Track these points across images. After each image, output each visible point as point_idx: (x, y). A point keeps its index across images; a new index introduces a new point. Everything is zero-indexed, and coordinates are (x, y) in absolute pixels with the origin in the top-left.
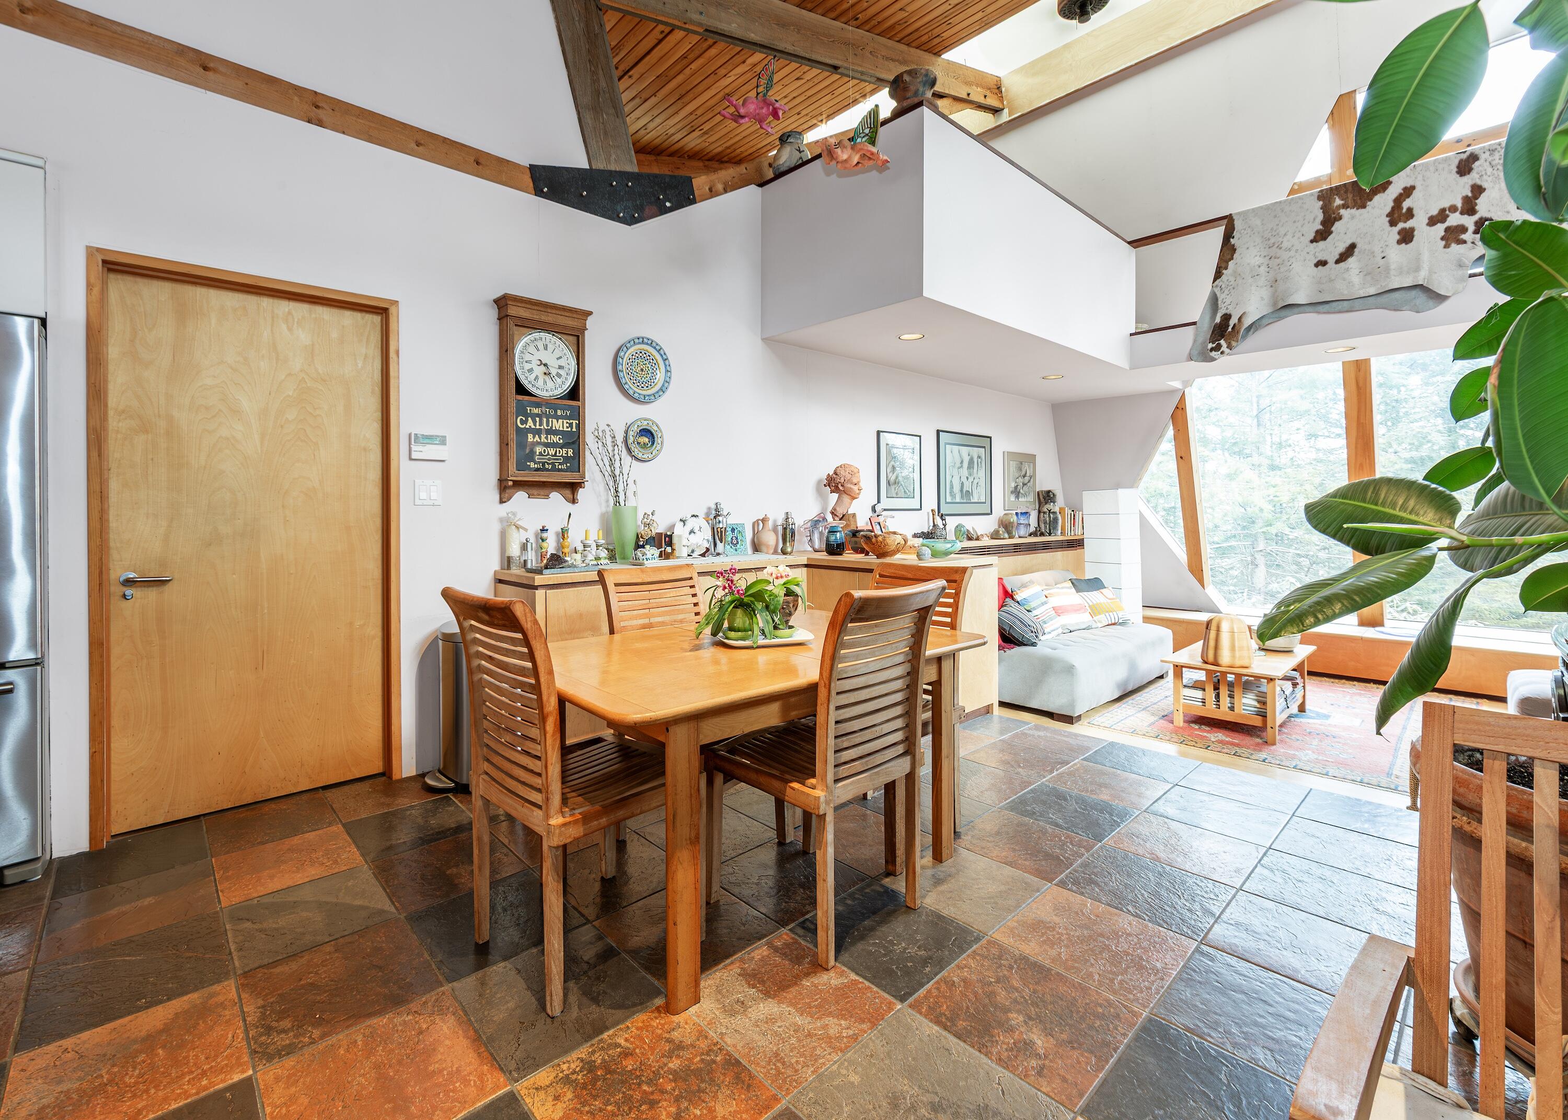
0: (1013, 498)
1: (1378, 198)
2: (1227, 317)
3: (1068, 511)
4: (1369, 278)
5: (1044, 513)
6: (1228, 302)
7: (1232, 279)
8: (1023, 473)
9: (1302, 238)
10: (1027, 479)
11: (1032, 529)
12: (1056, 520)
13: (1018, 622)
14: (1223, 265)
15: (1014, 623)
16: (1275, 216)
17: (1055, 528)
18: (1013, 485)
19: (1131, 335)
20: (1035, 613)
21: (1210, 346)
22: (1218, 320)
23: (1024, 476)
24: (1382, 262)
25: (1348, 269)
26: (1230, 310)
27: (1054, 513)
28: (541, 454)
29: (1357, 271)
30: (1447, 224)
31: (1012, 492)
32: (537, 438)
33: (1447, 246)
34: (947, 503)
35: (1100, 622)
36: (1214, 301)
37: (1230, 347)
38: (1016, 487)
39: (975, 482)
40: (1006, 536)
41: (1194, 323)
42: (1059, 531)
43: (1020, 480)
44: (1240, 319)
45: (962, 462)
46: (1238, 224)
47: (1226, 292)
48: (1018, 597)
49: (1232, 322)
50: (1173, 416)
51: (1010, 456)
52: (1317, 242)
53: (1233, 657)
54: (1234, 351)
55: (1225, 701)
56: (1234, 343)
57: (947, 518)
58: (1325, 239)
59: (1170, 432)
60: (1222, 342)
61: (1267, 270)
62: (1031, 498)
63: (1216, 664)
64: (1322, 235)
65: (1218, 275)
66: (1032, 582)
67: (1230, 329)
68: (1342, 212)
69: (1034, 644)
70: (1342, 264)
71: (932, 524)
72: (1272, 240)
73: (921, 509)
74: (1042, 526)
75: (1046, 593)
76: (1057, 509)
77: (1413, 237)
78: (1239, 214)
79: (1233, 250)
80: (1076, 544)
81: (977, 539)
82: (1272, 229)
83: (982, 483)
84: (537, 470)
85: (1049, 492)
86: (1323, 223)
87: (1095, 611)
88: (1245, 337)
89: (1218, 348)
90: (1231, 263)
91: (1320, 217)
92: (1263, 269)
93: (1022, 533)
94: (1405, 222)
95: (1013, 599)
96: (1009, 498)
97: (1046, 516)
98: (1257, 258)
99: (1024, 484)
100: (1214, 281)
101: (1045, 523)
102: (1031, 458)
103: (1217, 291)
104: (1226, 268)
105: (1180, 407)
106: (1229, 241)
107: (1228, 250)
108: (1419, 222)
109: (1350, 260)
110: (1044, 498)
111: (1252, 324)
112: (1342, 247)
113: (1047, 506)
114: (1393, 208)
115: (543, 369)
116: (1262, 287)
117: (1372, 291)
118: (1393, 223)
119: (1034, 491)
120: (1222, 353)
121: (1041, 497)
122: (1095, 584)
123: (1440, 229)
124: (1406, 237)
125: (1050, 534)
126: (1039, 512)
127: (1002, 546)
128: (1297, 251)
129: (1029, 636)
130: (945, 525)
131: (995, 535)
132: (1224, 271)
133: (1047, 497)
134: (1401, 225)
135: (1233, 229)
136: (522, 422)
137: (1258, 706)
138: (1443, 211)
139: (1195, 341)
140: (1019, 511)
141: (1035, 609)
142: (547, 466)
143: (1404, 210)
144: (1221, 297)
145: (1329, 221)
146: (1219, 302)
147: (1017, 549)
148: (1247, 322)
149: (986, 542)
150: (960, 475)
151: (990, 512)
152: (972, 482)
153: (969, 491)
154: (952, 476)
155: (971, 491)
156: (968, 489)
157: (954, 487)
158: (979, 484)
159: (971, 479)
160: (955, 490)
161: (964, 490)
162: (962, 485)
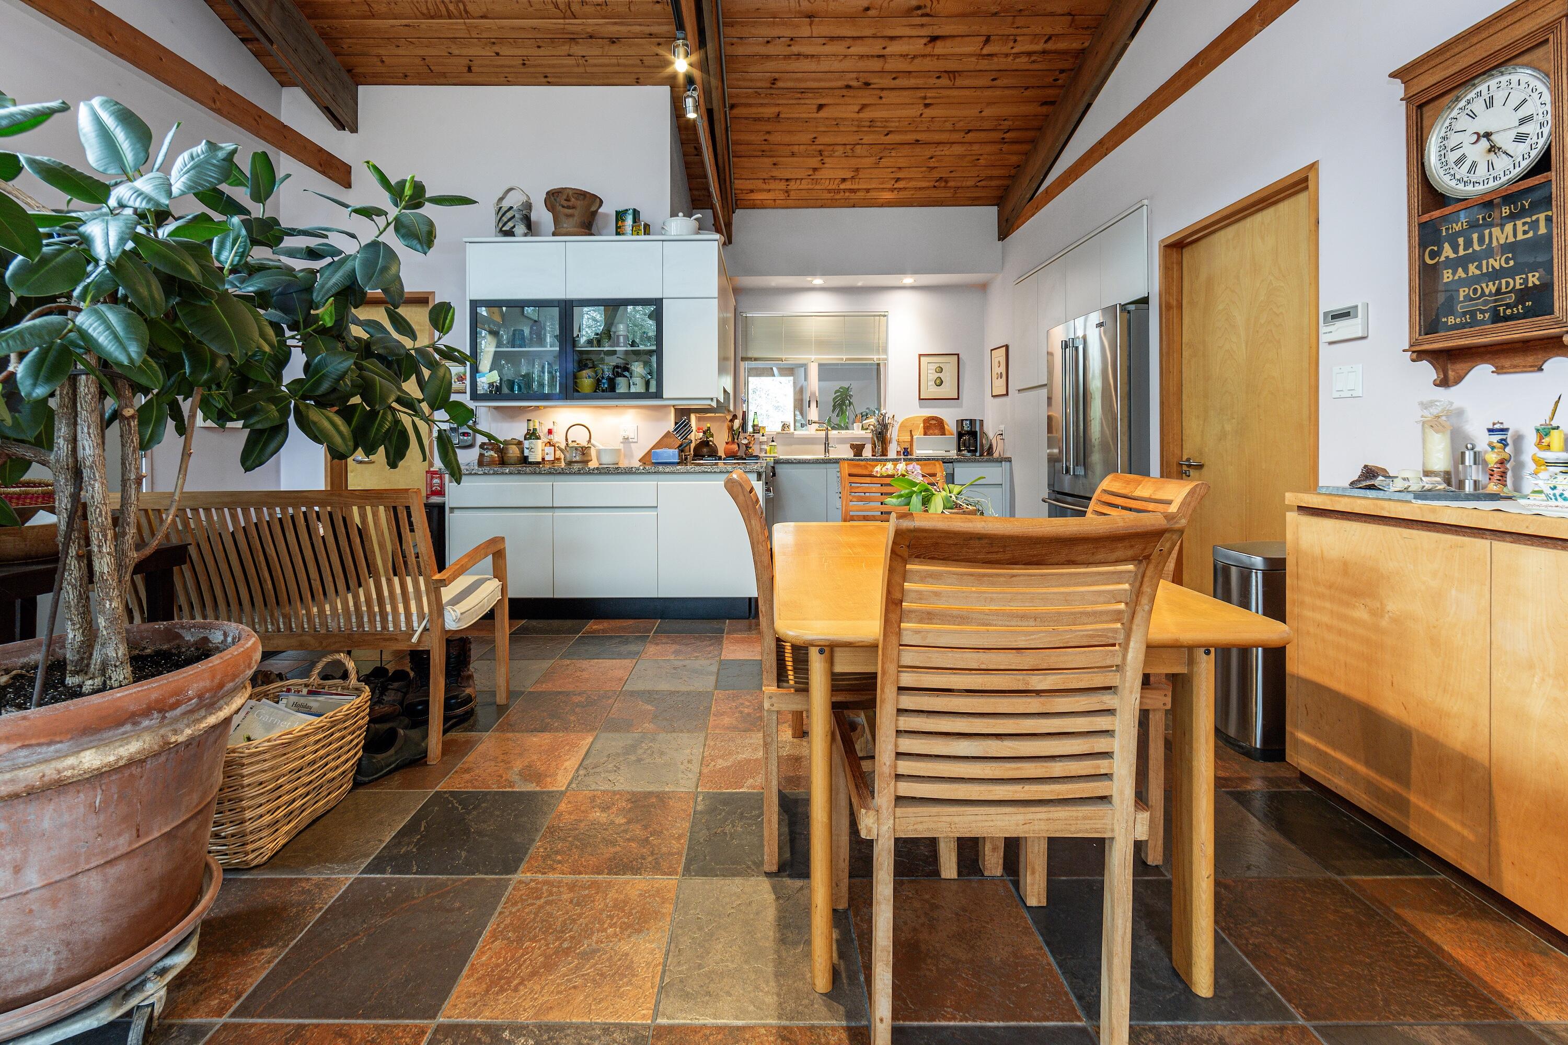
28: (1468, 298)
32: (1460, 273)
84: (1463, 326)
115: (1484, 143)
136: (1433, 255)
142: (1480, 316)
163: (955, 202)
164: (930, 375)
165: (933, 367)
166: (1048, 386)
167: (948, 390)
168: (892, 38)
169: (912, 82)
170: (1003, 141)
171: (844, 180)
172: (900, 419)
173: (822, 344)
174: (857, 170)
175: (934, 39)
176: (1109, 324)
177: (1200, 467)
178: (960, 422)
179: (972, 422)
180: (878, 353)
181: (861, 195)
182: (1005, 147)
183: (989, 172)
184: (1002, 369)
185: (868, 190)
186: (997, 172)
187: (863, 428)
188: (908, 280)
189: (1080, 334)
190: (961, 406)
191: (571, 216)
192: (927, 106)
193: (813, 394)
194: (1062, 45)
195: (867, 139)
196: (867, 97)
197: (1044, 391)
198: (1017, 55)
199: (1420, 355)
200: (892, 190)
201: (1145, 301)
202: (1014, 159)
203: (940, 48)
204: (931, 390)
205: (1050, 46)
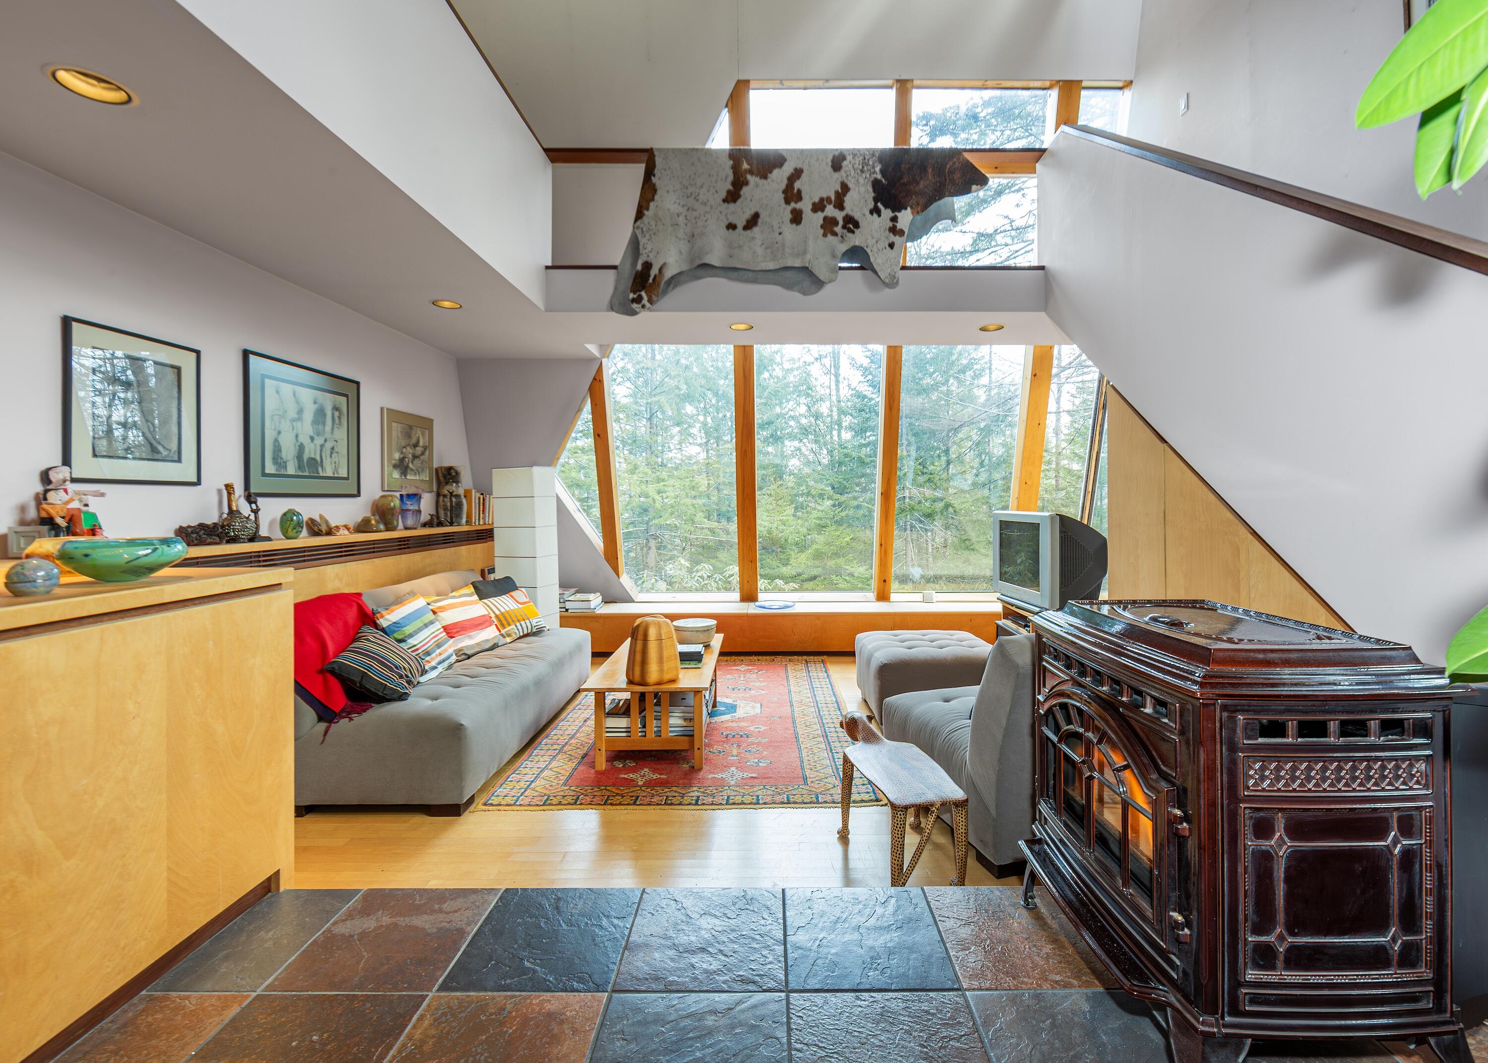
0: (396, 475)
1: (776, 172)
2: (648, 266)
3: (475, 495)
4: (769, 251)
5: (445, 496)
6: (649, 249)
7: (653, 223)
8: (414, 441)
9: (716, 195)
10: (419, 450)
11: (425, 517)
12: (459, 505)
13: (376, 665)
14: (644, 204)
15: (370, 668)
16: (693, 164)
17: (459, 516)
18: (397, 456)
19: (547, 268)
20: (412, 641)
21: (631, 296)
22: (639, 267)
23: (416, 445)
24: (779, 238)
25: (753, 238)
26: (652, 258)
27: (458, 496)
29: (760, 242)
30: (825, 214)
31: (395, 466)
33: (825, 235)
34: (264, 474)
35: (509, 635)
36: (635, 245)
37: (650, 301)
38: (402, 460)
39: (329, 445)
40: (382, 527)
41: (614, 267)
42: (464, 520)
43: (409, 451)
44: (660, 270)
45: (300, 411)
46: (658, 160)
47: (647, 237)
48: (383, 623)
49: (654, 271)
50: (591, 389)
51: (391, 416)
52: (728, 202)
53: (661, 671)
54: (655, 306)
55: (652, 725)
56: (654, 298)
57: (260, 501)
58: (735, 201)
59: (588, 407)
60: (643, 294)
61: (685, 221)
62: (425, 476)
63: (643, 683)
64: (733, 196)
65: (639, 215)
66: (412, 594)
67: (651, 281)
68: (749, 177)
69: (403, 697)
70: (748, 232)
71: (226, 510)
72: (690, 190)
73: (198, 483)
74: (442, 513)
75: (433, 606)
76: (461, 492)
77: (801, 219)
78: (660, 150)
79: (655, 191)
80: (486, 535)
81: (329, 533)
82: (690, 177)
83: (342, 448)
85: (450, 469)
86: (734, 184)
87: (503, 621)
88: (665, 292)
89: (638, 300)
90: (652, 205)
91: (731, 177)
92: (681, 220)
93: (410, 522)
94: (796, 203)
95: (376, 626)
96: (390, 475)
97: (447, 500)
98: (676, 205)
99: (415, 457)
100: (636, 221)
101: (445, 509)
102: (427, 424)
103: (638, 232)
104: (647, 209)
105: (597, 378)
106: (650, 179)
107: (648, 191)
108: (805, 206)
109: (756, 229)
110: (444, 477)
111: (673, 278)
112: (748, 215)
113: (448, 487)
114: (787, 186)
116: (680, 239)
117: (771, 266)
118: (787, 201)
119: (431, 469)
120: (643, 306)
121: (440, 475)
122: (506, 586)
123: (820, 216)
124: (797, 218)
125: (451, 524)
126: (438, 495)
127: (374, 542)
128: (711, 207)
129: (394, 683)
130: (256, 512)
131: (363, 526)
132: (645, 212)
133: (448, 475)
134: (793, 205)
135: (654, 166)
137: (684, 723)
138: (822, 200)
139: (616, 288)
140: (404, 493)
141: (411, 636)
143: (795, 191)
144: (643, 241)
145: (739, 183)
146: (641, 247)
147: (404, 545)
148: (668, 274)
149: (344, 537)
150: (295, 431)
151: (355, 492)
152: (322, 446)
153: (315, 459)
154: (279, 433)
155: (318, 459)
156: (313, 456)
157: (280, 451)
158: (336, 449)
159: (319, 441)
160: (284, 455)
161: (306, 457)
162: (301, 448)
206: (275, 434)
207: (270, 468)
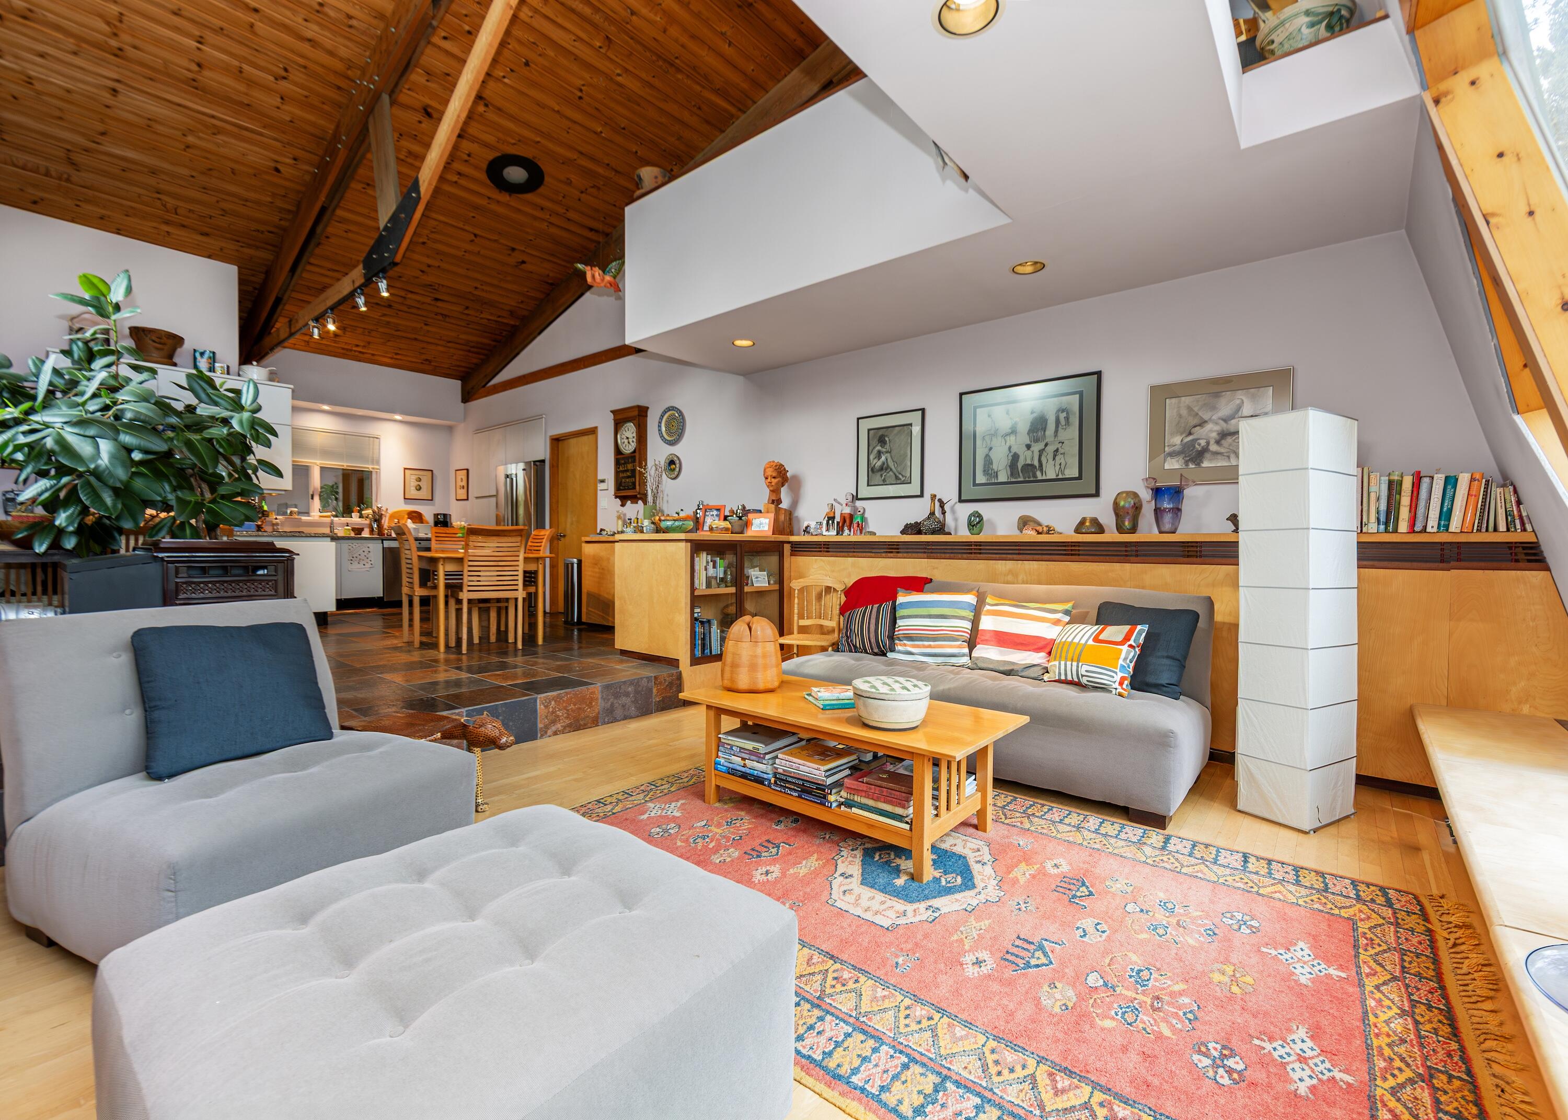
18: (1177, 440)
23: (1230, 418)
28: (624, 482)
31: (1171, 454)
32: (623, 475)
34: (975, 485)
38: (1189, 443)
39: (1051, 449)
45: (1015, 427)
73: (922, 496)
83: (1072, 449)
84: (627, 487)
93: (1167, 524)
99: (1226, 434)
102: (1269, 379)
115: (627, 440)
136: (618, 468)
150: (1008, 444)
151: (1094, 492)
152: (1041, 452)
153: (1032, 465)
154: (991, 449)
155: (1036, 463)
156: (1029, 462)
157: (992, 463)
158: (1061, 451)
159: (1036, 448)
160: (995, 467)
161: (1020, 464)
162: (1015, 457)
163: (434, 372)
164: (413, 483)
165: (414, 477)
166: (496, 496)
167: (424, 493)
168: (412, 292)
169: (420, 312)
170: (469, 351)
171: (357, 346)
172: (390, 511)
173: (326, 453)
174: (369, 343)
175: (437, 299)
176: (528, 470)
177: (564, 536)
178: (436, 515)
179: (445, 515)
180: (373, 464)
181: (366, 356)
182: (470, 354)
183: (458, 363)
184: (464, 483)
185: (373, 355)
186: (463, 364)
187: (361, 516)
188: (398, 417)
189: (514, 472)
190: (434, 505)
191: (162, 349)
192: (426, 325)
193: (315, 489)
194: (505, 321)
195: (381, 330)
196: (387, 311)
197: (494, 499)
198: (482, 318)
199: (616, 497)
200: (392, 358)
201: (543, 461)
202: (475, 361)
203: (439, 304)
204: (413, 493)
205: (499, 319)
206: (986, 450)
207: (981, 479)
